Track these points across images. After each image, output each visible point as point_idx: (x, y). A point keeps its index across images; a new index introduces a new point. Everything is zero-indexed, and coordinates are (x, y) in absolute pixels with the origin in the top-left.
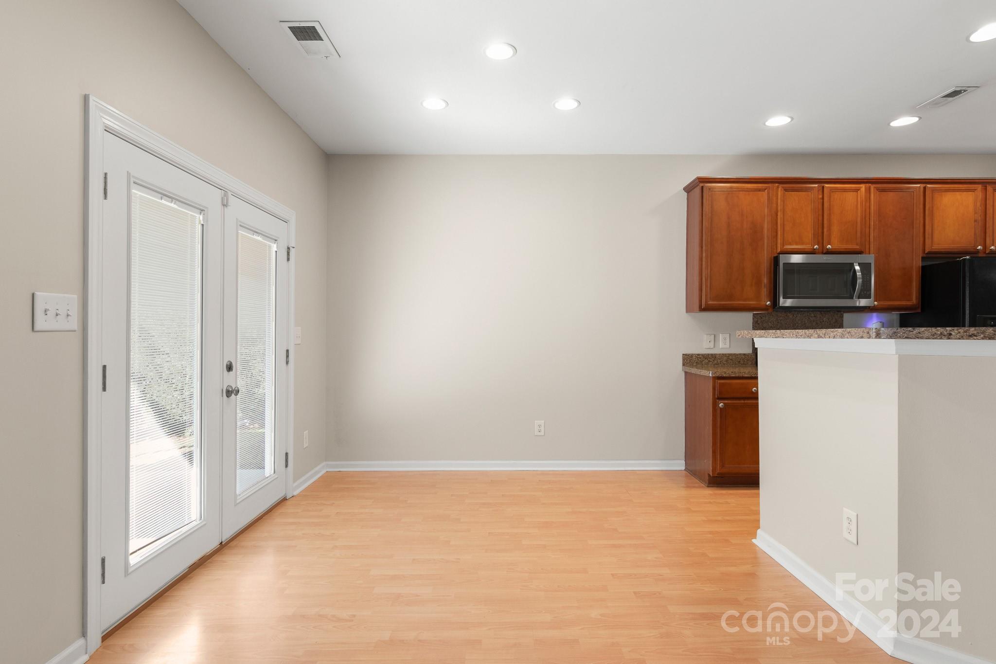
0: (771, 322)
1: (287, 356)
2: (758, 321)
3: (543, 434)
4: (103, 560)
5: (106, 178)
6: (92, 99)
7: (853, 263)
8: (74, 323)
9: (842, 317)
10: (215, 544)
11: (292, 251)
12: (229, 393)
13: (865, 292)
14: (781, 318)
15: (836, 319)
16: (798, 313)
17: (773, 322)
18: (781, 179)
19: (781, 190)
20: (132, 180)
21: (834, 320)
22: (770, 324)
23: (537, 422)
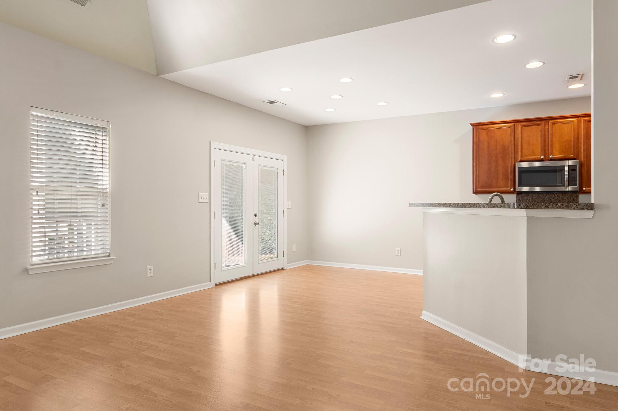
0: (528, 200)
1: (283, 213)
2: (519, 199)
3: (400, 255)
4: (215, 264)
5: (215, 162)
6: (211, 142)
7: (565, 166)
8: (208, 201)
9: (577, 197)
10: (251, 274)
11: (285, 172)
12: (255, 224)
13: (573, 182)
14: (535, 198)
15: (573, 198)
16: (546, 195)
17: (530, 200)
18: (519, 120)
19: (520, 126)
20: (222, 160)
21: (572, 199)
22: (527, 201)
23: (397, 249)
